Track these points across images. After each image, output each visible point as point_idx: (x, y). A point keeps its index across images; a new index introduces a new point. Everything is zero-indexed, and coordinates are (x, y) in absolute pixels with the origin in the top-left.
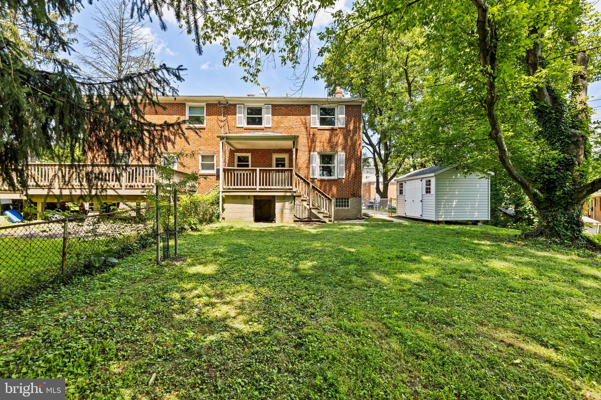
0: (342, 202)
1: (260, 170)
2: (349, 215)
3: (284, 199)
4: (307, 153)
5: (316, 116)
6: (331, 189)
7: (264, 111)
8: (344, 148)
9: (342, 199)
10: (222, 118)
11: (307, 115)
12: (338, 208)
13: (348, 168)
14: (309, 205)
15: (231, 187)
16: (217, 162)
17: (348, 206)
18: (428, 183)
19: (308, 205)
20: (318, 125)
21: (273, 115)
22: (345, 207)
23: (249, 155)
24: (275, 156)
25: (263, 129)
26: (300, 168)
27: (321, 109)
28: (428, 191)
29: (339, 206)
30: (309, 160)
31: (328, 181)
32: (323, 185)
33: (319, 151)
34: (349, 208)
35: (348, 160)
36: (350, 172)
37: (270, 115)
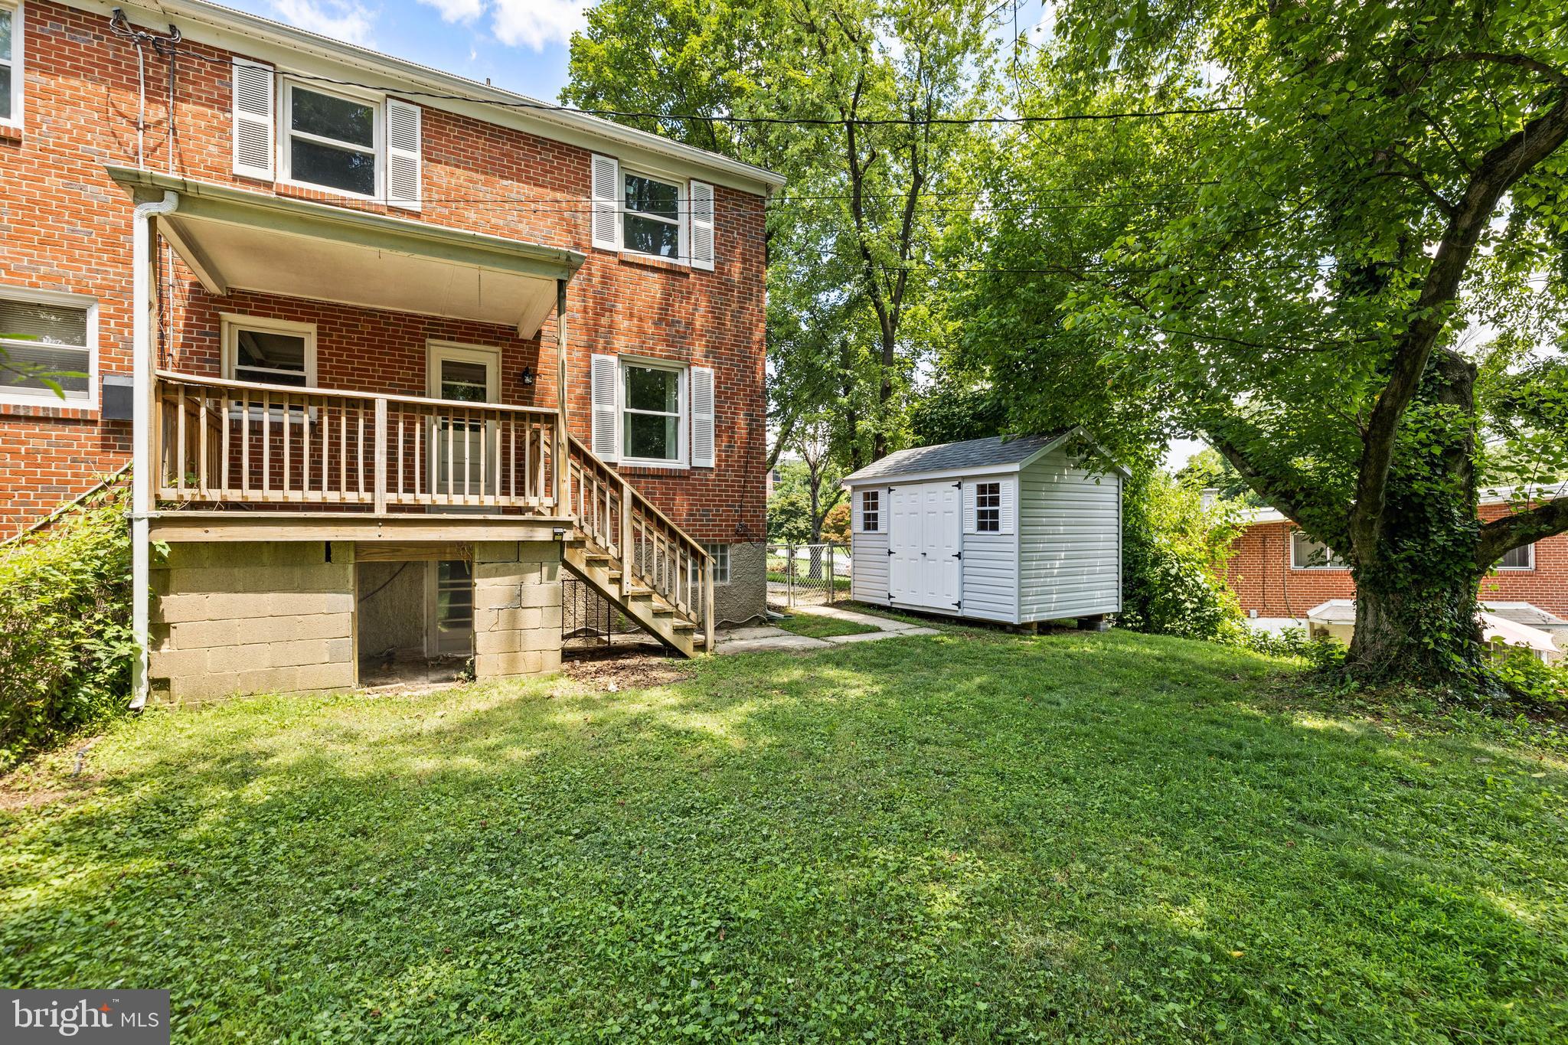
1: (392, 406)
2: (730, 610)
3: (515, 556)
4: (576, 353)
5: (615, 205)
7: (382, 127)
8: (713, 352)
10: (139, 104)
11: (578, 193)
13: (726, 427)
14: (618, 581)
15: (214, 495)
16: (105, 346)
17: (726, 576)
18: (989, 495)
19: (613, 581)
20: (618, 244)
21: (427, 156)
22: (715, 578)
23: (307, 332)
24: (439, 353)
27: (629, 180)
28: (988, 521)
30: (588, 385)
31: (658, 475)
33: (623, 350)
34: (728, 583)
36: (730, 446)
37: (417, 156)
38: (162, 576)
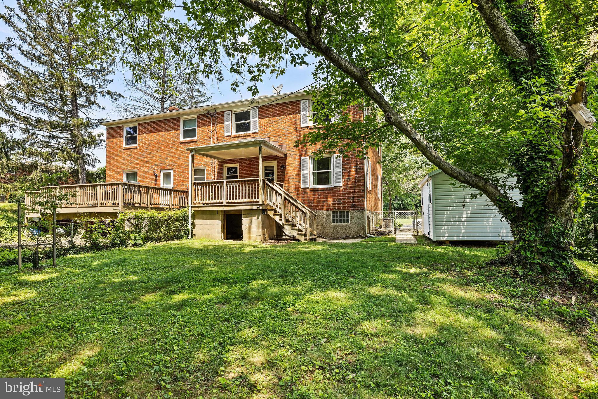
0: (340, 216)
1: (227, 182)
2: (349, 232)
4: (297, 158)
5: (307, 112)
6: (326, 200)
7: (251, 115)
9: (340, 212)
10: (211, 128)
11: (296, 113)
12: (335, 224)
13: (346, 172)
15: (201, 202)
16: (207, 175)
17: (348, 221)
20: (310, 124)
21: (260, 118)
22: (344, 222)
23: (237, 165)
25: (250, 136)
26: (290, 177)
27: (313, 103)
29: (337, 222)
30: (300, 166)
31: (323, 190)
32: (317, 196)
33: (311, 154)
34: (349, 224)
35: (346, 164)
36: (349, 178)
37: (257, 119)
38: (194, 217)
